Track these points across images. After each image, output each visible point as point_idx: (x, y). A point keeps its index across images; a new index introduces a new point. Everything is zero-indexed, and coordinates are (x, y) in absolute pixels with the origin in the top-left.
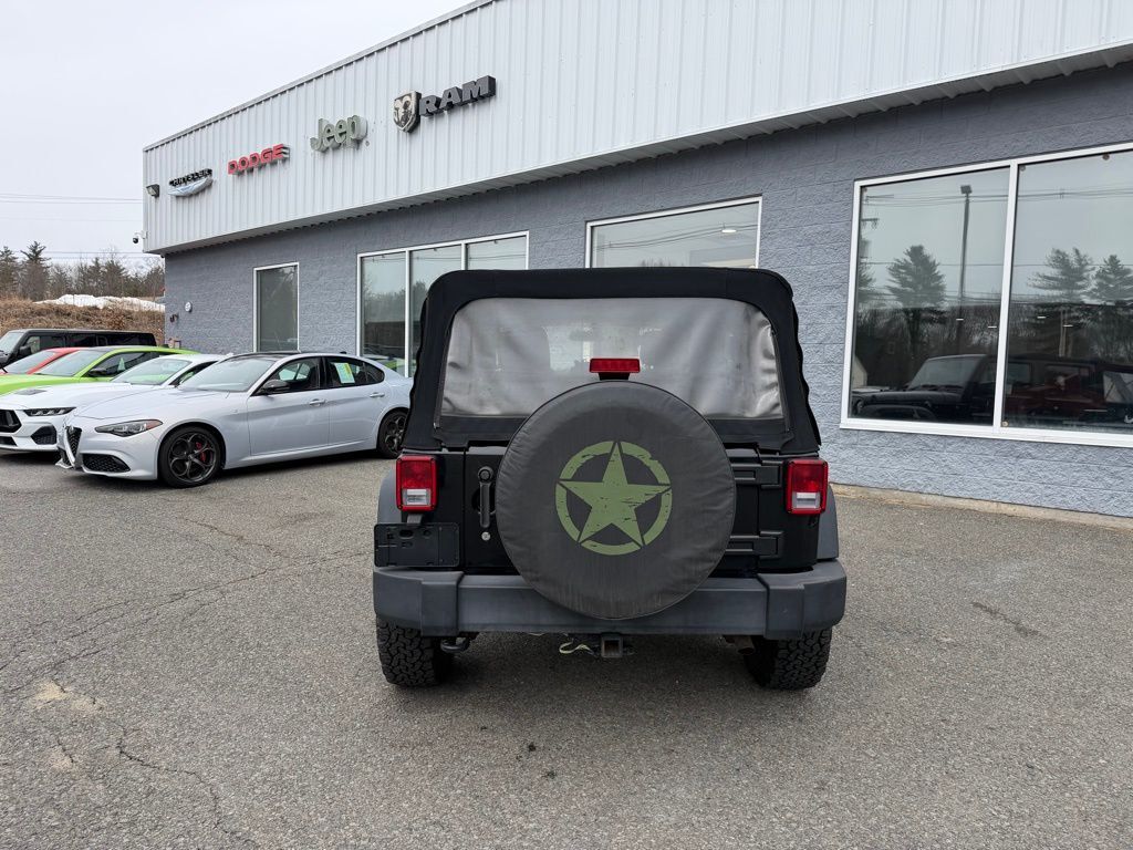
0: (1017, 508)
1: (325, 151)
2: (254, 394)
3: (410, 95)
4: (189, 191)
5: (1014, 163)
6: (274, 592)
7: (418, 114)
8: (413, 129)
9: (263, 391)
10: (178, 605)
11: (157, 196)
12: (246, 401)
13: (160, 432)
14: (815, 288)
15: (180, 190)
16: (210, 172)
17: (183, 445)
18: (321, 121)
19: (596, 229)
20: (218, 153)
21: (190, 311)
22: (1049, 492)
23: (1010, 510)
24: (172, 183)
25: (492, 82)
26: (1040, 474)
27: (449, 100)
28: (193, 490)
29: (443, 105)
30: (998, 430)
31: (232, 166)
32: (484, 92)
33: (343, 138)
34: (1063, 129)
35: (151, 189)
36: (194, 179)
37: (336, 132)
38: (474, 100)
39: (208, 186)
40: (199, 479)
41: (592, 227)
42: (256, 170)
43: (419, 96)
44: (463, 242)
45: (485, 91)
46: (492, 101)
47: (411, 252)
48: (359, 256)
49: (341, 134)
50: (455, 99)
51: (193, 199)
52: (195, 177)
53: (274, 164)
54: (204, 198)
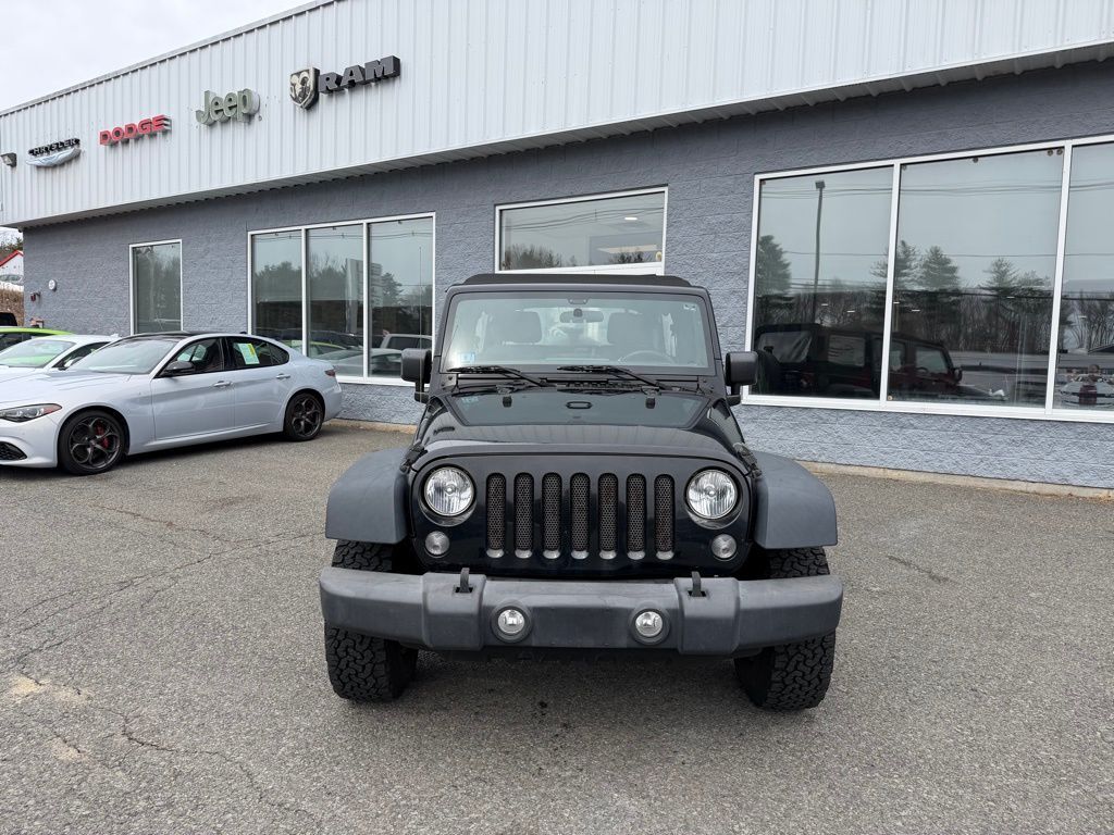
0: (902, 473)
1: (212, 125)
2: (157, 376)
3: (308, 71)
4: (54, 161)
5: (897, 163)
6: (228, 576)
7: (316, 91)
8: (311, 106)
9: (167, 373)
10: (129, 594)
11: (13, 165)
12: (148, 384)
13: (59, 417)
14: (718, 274)
15: (42, 159)
16: (77, 141)
18: (207, 93)
19: (505, 213)
20: (87, 121)
21: (55, 290)
22: (928, 458)
23: (895, 475)
24: (31, 152)
25: (396, 62)
26: (921, 442)
27: (350, 78)
28: (98, 476)
29: (344, 83)
30: (884, 403)
31: (105, 136)
32: (387, 72)
33: (232, 111)
34: (940, 134)
35: (7, 159)
36: (59, 149)
37: (224, 106)
38: (377, 80)
39: (76, 156)
40: (102, 465)
41: (501, 211)
42: (132, 141)
43: (317, 72)
44: (365, 222)
45: (390, 71)
46: (397, 81)
47: (307, 230)
48: (250, 233)
49: (230, 108)
50: (358, 78)
51: (58, 170)
52: (60, 146)
53: (153, 135)
54: (73, 166)
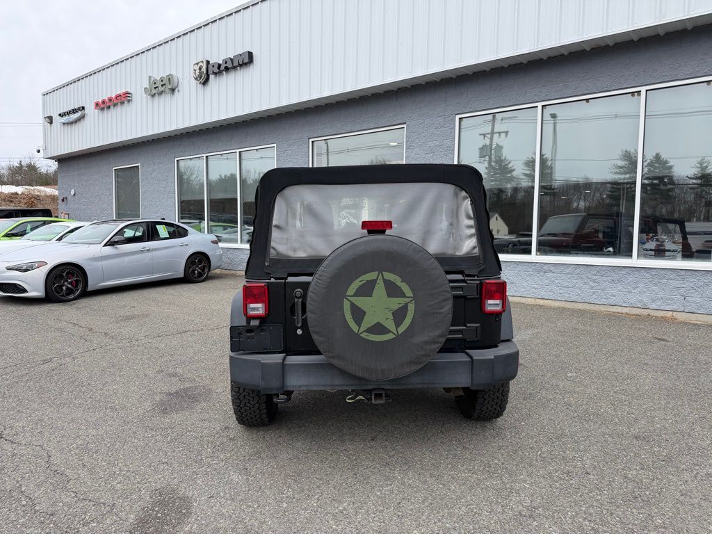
0: (546, 302)
1: (153, 96)
2: (105, 245)
3: (202, 62)
4: (71, 120)
7: (208, 73)
8: (205, 82)
9: (111, 243)
11: (51, 123)
12: (101, 250)
13: (46, 269)
15: (65, 119)
16: (83, 108)
17: (61, 277)
18: (150, 77)
19: (315, 144)
20: (87, 96)
21: (74, 195)
22: (561, 291)
23: (541, 302)
24: (60, 115)
25: (250, 55)
26: (557, 281)
27: (226, 65)
29: (222, 68)
30: (534, 257)
31: (97, 104)
33: (164, 87)
34: (565, 85)
35: (47, 119)
36: (74, 113)
37: (159, 84)
38: (241, 66)
39: (83, 117)
40: (71, 297)
41: (313, 142)
42: (112, 107)
43: (208, 62)
44: (238, 151)
45: (246, 60)
46: (251, 66)
47: (207, 157)
48: (176, 159)
49: (162, 85)
50: (229, 65)
51: (74, 125)
52: (74, 111)
53: (122, 103)
54: (81, 124)
